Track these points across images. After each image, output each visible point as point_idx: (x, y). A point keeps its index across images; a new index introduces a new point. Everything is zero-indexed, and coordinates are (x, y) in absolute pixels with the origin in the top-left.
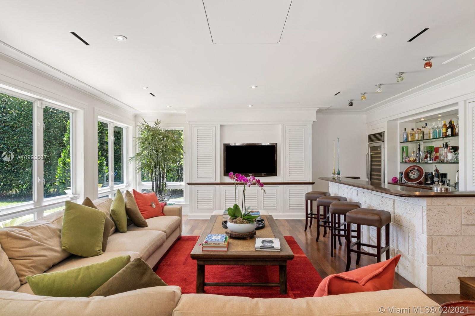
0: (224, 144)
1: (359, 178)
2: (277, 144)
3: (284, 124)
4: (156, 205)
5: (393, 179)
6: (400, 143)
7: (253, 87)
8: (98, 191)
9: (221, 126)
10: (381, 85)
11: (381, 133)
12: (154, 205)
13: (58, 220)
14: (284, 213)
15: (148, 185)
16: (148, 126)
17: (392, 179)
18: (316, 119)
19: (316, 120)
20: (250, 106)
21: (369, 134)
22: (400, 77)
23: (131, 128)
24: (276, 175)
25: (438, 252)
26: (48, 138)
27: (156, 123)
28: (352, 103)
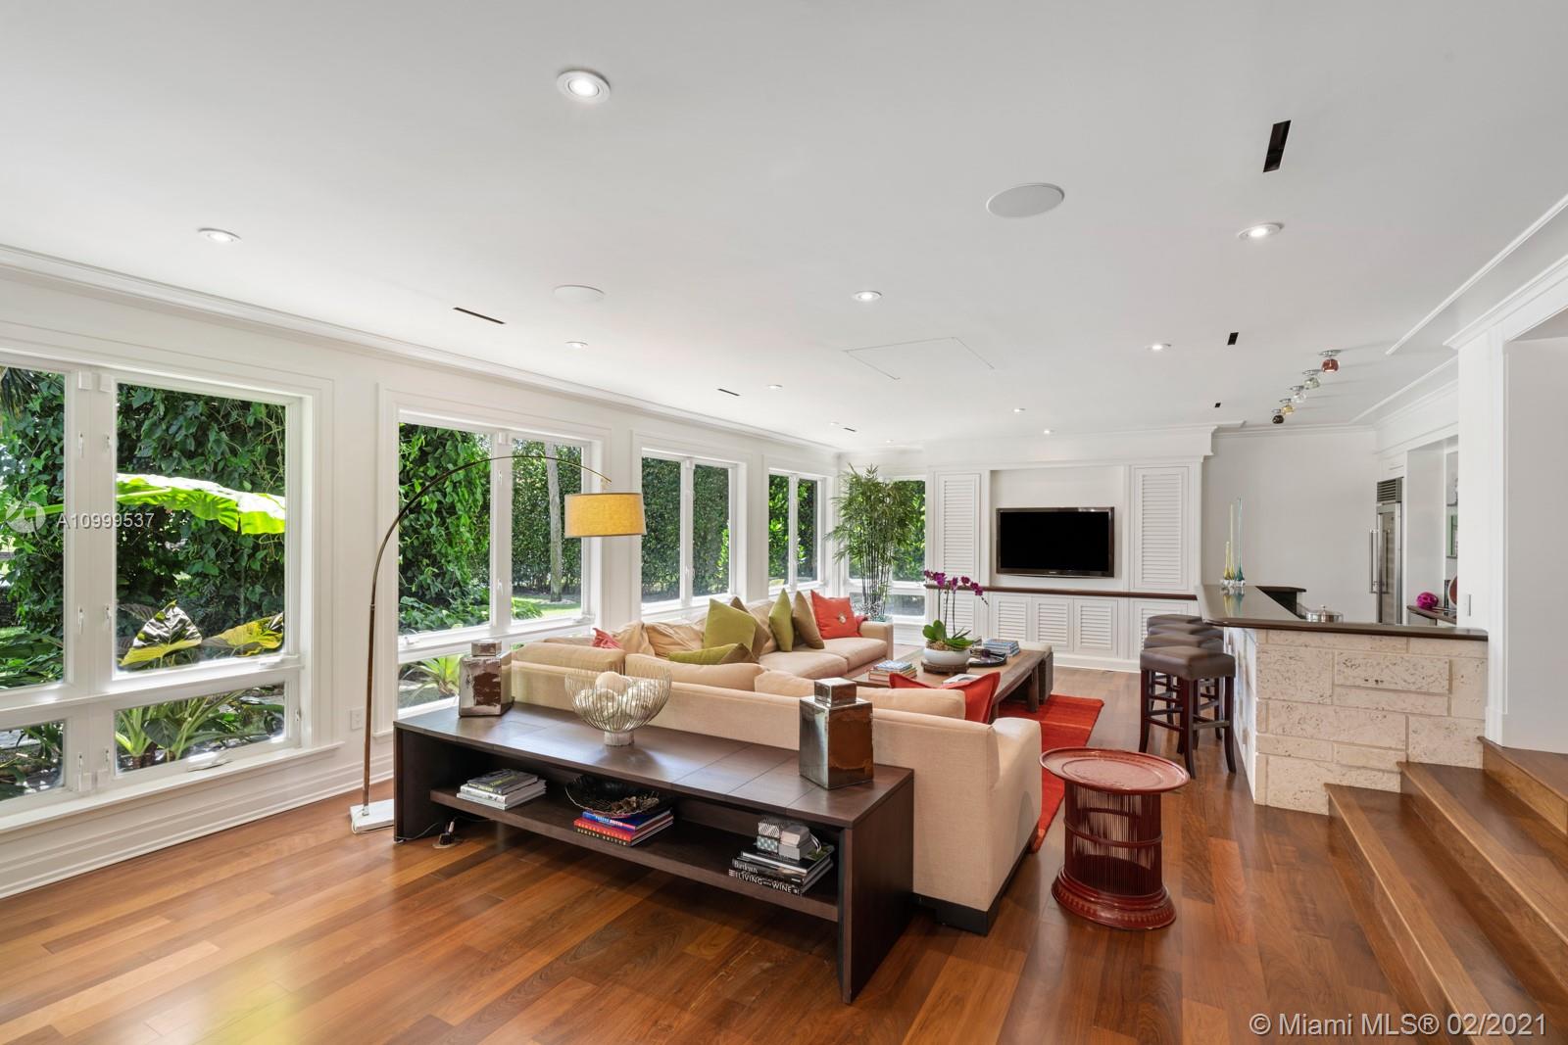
0: (998, 510)
1: (1305, 591)
2: (1112, 509)
3: (1130, 466)
4: (847, 618)
5: (1419, 597)
6: (1448, 505)
7: (1017, 411)
8: (768, 591)
9: (993, 473)
10: (1302, 387)
11: (1394, 480)
12: (842, 617)
13: (701, 621)
14: (1128, 658)
15: (858, 584)
16: (856, 476)
17: (1416, 598)
18: (1212, 451)
19: (1211, 454)
20: (1047, 432)
21: (1381, 480)
22: (1311, 380)
23: (831, 480)
24: (1112, 575)
25: (1280, 731)
26: (709, 494)
27: (870, 472)
28: (1280, 417)
